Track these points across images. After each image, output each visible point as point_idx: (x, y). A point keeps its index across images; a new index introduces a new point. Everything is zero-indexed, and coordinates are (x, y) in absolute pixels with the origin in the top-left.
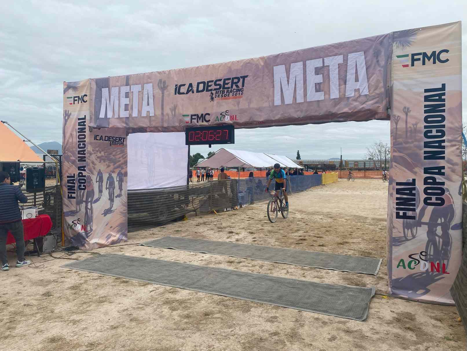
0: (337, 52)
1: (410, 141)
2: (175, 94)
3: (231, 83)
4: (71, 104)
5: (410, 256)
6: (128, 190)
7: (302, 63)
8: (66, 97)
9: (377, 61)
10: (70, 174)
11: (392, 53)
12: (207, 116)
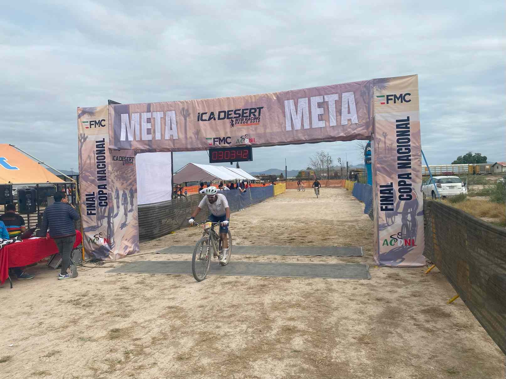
0: (334, 91)
1: (388, 156)
2: (198, 120)
3: (249, 113)
4: (88, 128)
5: (391, 237)
6: (138, 205)
7: (307, 98)
8: (81, 121)
9: (364, 100)
10: (89, 193)
11: (373, 94)
12: (228, 139)
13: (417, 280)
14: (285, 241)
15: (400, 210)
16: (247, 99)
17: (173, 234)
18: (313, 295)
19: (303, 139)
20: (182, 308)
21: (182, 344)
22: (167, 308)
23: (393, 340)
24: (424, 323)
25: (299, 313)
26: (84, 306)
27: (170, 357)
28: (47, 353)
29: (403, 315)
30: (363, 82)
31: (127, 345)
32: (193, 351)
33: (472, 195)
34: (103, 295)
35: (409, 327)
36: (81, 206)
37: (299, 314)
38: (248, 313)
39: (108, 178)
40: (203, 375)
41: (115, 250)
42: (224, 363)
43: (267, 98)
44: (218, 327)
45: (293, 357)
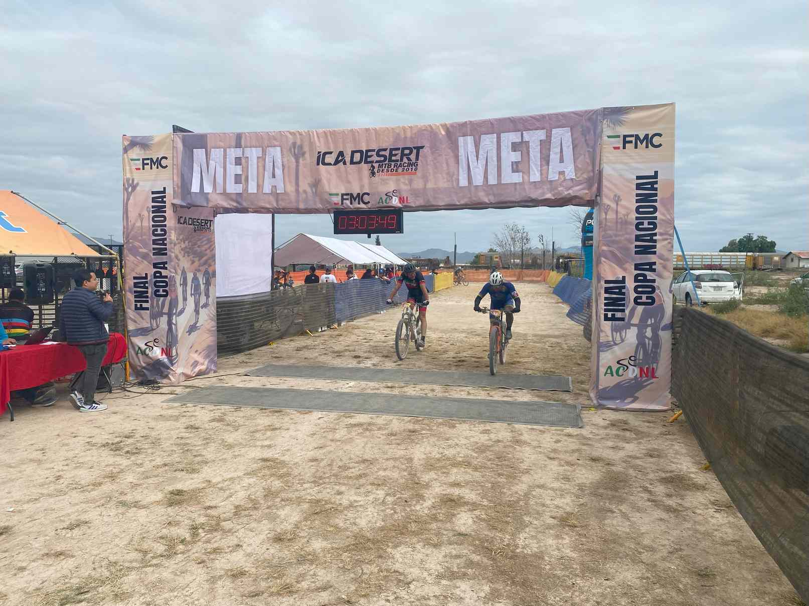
0: (539, 126)
1: (621, 233)
2: (318, 164)
3: (400, 155)
4: (138, 169)
5: (618, 362)
6: (217, 298)
7: (495, 135)
8: (128, 158)
9: (586, 140)
10: (140, 274)
11: (602, 131)
12: (366, 196)
13: (656, 432)
14: (449, 363)
15: (635, 320)
16: (397, 131)
17: (272, 346)
18: (491, 449)
19: (486, 200)
20: (284, 462)
21: (282, 517)
22: (259, 461)
23: (615, 522)
24: (664, 498)
25: (468, 475)
26: (128, 452)
27: (263, 537)
28: (68, 523)
29: (631, 485)
30: (586, 111)
31: (194, 516)
32: (298, 528)
33: (749, 302)
34: (158, 437)
35: (640, 504)
36: (125, 295)
37: (468, 477)
38: (388, 473)
39: (170, 251)
40: (314, 566)
41: (177, 368)
42: (347, 549)
43: (431, 132)
44: (340, 493)
45: (456, 543)
